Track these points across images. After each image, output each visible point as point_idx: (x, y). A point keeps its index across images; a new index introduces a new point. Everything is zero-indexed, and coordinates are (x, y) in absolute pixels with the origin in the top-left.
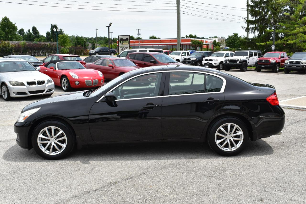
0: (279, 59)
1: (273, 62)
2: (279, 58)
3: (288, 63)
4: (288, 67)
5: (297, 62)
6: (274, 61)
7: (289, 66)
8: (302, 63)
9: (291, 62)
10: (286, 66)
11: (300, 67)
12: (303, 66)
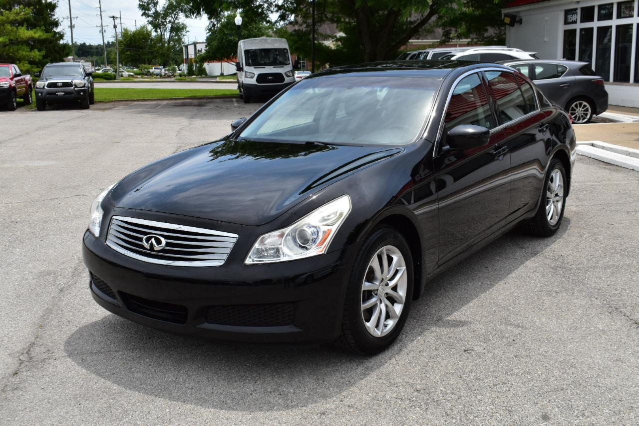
0: (12, 79)
1: (5, 86)
2: (10, 79)
3: (46, 87)
4: (48, 96)
5: (65, 85)
6: (5, 84)
7: (49, 93)
8: (76, 86)
9: (50, 85)
10: (42, 93)
11: (73, 95)
12: (79, 92)
